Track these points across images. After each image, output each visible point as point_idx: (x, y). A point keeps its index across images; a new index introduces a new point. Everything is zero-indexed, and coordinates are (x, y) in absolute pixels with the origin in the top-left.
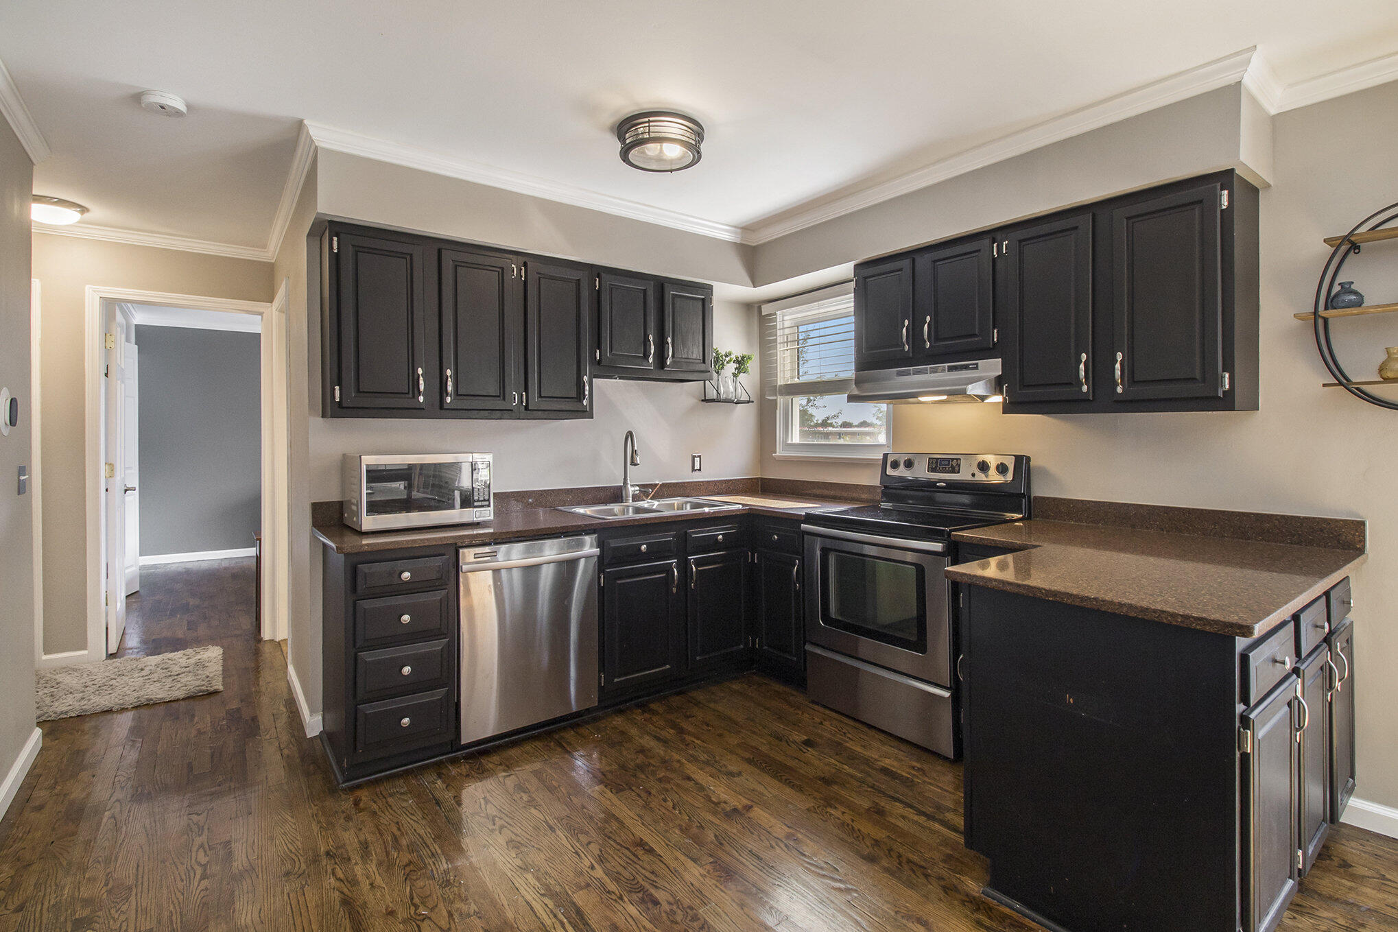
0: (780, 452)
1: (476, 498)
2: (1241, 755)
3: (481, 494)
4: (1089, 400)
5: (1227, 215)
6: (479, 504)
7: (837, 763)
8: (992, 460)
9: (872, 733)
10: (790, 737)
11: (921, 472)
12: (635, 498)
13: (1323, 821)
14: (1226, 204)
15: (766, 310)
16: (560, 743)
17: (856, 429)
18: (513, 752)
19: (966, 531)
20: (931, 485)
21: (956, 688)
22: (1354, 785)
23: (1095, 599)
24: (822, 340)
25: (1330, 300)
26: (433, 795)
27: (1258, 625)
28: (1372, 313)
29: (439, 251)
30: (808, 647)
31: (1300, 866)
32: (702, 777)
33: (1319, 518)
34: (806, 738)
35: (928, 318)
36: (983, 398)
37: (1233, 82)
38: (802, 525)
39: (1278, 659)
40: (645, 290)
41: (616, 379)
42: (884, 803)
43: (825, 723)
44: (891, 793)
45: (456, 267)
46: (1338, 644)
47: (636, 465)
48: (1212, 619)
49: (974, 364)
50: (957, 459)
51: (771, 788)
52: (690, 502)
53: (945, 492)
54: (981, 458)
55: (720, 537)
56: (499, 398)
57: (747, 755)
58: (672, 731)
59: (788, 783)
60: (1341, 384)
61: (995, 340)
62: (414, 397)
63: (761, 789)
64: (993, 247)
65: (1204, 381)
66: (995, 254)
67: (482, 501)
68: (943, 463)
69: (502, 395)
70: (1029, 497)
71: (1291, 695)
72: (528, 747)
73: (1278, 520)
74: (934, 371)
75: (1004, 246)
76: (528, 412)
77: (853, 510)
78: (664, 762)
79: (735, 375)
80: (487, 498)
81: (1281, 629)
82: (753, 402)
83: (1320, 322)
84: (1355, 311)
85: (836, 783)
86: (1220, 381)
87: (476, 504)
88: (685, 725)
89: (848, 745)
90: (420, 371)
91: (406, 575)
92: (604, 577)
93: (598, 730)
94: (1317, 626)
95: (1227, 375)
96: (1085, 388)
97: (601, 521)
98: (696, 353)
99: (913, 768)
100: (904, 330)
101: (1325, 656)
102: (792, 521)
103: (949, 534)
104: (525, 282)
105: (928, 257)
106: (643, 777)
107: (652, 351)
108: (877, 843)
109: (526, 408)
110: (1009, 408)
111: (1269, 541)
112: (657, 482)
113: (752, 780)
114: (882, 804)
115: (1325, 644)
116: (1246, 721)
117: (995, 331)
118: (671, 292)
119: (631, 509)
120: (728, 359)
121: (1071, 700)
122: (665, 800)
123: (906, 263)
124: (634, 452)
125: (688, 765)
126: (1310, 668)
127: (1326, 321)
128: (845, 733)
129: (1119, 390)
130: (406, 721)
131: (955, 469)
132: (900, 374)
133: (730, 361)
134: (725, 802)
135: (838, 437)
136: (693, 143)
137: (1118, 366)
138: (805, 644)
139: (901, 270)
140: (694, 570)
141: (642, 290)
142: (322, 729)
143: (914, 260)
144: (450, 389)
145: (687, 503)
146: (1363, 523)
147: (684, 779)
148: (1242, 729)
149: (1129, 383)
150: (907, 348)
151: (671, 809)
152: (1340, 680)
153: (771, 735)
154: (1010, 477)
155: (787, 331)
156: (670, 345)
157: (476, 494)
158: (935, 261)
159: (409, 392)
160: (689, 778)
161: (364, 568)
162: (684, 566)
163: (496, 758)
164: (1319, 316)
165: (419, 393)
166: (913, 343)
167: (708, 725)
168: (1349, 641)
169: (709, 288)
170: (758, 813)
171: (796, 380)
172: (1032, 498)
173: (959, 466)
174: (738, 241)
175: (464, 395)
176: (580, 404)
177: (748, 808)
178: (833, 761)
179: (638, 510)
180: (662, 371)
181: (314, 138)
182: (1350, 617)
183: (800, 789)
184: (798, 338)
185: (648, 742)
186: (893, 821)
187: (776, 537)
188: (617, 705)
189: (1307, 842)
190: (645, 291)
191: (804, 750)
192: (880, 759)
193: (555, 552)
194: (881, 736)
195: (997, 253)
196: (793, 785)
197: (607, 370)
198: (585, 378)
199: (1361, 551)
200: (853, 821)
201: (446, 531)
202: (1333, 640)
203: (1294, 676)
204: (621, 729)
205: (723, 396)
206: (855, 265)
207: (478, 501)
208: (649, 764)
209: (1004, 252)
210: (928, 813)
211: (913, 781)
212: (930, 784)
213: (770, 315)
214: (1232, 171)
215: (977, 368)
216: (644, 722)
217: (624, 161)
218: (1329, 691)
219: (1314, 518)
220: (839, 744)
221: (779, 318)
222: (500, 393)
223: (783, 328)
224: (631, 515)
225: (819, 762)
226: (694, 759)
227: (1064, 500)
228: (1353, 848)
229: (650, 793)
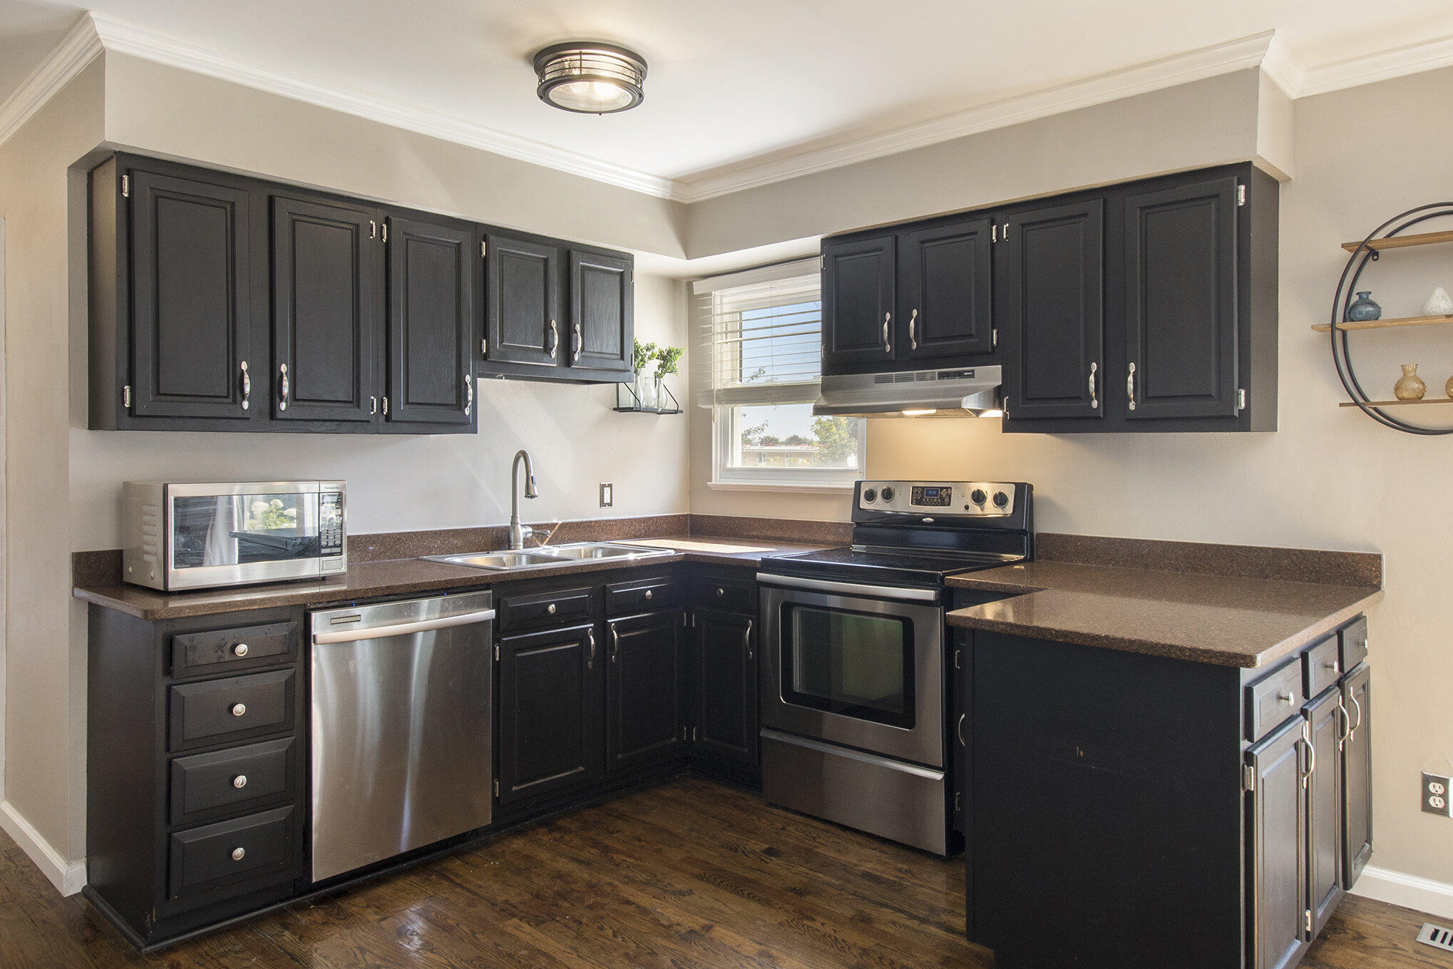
0: (717, 480)
1: (324, 543)
2: (1246, 793)
3: (331, 538)
4: (1099, 418)
5: (1244, 212)
6: (328, 551)
7: (809, 872)
8: (989, 490)
9: (847, 835)
10: (747, 847)
11: (903, 505)
12: (528, 543)
13: (1335, 884)
14: (1243, 200)
15: (699, 288)
16: (445, 876)
17: (783, 448)
18: (382, 890)
19: (962, 575)
20: (914, 522)
21: (950, 766)
22: (1371, 851)
23: (1106, 637)
24: (776, 331)
25: (1347, 312)
26: (284, 950)
27: (1260, 655)
28: (1389, 326)
29: (271, 200)
30: (764, 733)
31: (1309, 929)
32: (644, 900)
33: (1336, 552)
34: (767, 846)
35: (915, 313)
36: (978, 412)
37: (1251, 66)
38: (758, 573)
39: (1283, 695)
40: (546, 259)
41: (502, 378)
42: (868, 909)
43: (788, 828)
44: (877, 899)
45: (294, 221)
46: (1352, 688)
47: (532, 497)
48: (1218, 651)
49: (969, 371)
50: (947, 488)
51: (734, 905)
52: (602, 548)
53: (932, 530)
54: (975, 487)
55: (649, 593)
56: (351, 405)
57: (696, 871)
58: (594, 851)
59: (751, 897)
60: (1357, 403)
61: (995, 343)
62: (235, 402)
63: (719, 906)
64: (992, 230)
65: (1220, 399)
66: (994, 238)
67: (331, 547)
68: (930, 492)
69: (356, 400)
70: (1032, 534)
71: (1298, 737)
72: (401, 883)
73: (1296, 555)
74: (921, 378)
75: (1005, 230)
76: (389, 423)
77: (820, 553)
78: (591, 886)
79: (657, 376)
80: (338, 542)
81: (1288, 665)
82: (682, 412)
83: (1338, 335)
84: (1371, 324)
85: (809, 893)
86: (1236, 397)
87: (323, 551)
88: (608, 842)
89: (820, 850)
90: (244, 366)
91: (242, 649)
92: (500, 649)
93: (494, 857)
94: (1327, 666)
95: (1243, 392)
96: (1095, 404)
97: (495, 573)
98: (612, 347)
99: (900, 870)
100: (886, 325)
101: (1335, 699)
102: (744, 569)
103: (942, 578)
104: (388, 245)
105: (915, 236)
106: (568, 905)
107: (556, 343)
108: (865, 952)
109: (388, 418)
110: (1011, 425)
111: (1286, 579)
112: (555, 522)
113: (706, 897)
114: (868, 911)
115: (1337, 688)
116: (1250, 758)
117: (995, 332)
118: (580, 263)
119: (524, 558)
120: (649, 353)
121: (1081, 753)
122: (602, 929)
123: (887, 242)
124: (529, 480)
125: (623, 887)
126: (1320, 711)
127: (1344, 333)
128: (814, 838)
129: (1132, 406)
130: (239, 852)
131: (945, 501)
132: (878, 381)
133: (653, 355)
134: (678, 924)
135: (758, 459)
136: (633, 82)
137: (1130, 378)
138: (759, 730)
139: (881, 249)
140: (616, 637)
141: (544, 259)
142: (86, 883)
143: (896, 237)
144: (286, 391)
145: (597, 548)
146: (1379, 557)
147: (622, 903)
148: (1246, 766)
149: (1142, 400)
150: (888, 348)
151: (611, 937)
152: (1351, 729)
153: (723, 847)
154: (1009, 509)
155: (726, 318)
156: (579, 334)
157: (323, 537)
158: (923, 242)
159: (228, 394)
160: (628, 902)
161: (182, 639)
162: (602, 631)
163: (359, 900)
164: (1337, 328)
165: (243, 397)
166: (896, 344)
167: (640, 840)
168: (1365, 687)
169: (627, 260)
170: (720, 932)
171: (738, 384)
172: (1035, 534)
173: (950, 496)
174: (667, 197)
175: (304, 400)
176: (459, 413)
177: (708, 928)
178: (805, 870)
179: (533, 559)
180: (568, 369)
181: (101, 36)
182: (1367, 661)
183: (767, 903)
184: (741, 327)
185: (564, 865)
186: (882, 927)
187: (722, 591)
188: (515, 823)
189: (1316, 904)
190: (546, 261)
191: (767, 860)
192: (860, 864)
193: (437, 615)
194: (859, 838)
195: (997, 238)
196: (759, 899)
197: (495, 366)
198: (468, 378)
199: (1377, 587)
200: (835, 931)
201: (288, 589)
202: (1346, 684)
203: (1302, 717)
204: (525, 853)
205: (644, 404)
206: (822, 240)
207: (327, 547)
208: (572, 891)
209: (1005, 237)
210: (921, 916)
211: (900, 884)
212: (922, 886)
213: (704, 295)
214: (1250, 163)
215: (972, 376)
216: (554, 843)
217: (541, 98)
218: (1340, 739)
219: (1332, 552)
220: (809, 850)
221: (718, 301)
222: (353, 399)
223: (722, 314)
224: (524, 565)
225: (786, 872)
226: (630, 881)
227: (1071, 536)
228: (1367, 920)
229: (580, 923)
